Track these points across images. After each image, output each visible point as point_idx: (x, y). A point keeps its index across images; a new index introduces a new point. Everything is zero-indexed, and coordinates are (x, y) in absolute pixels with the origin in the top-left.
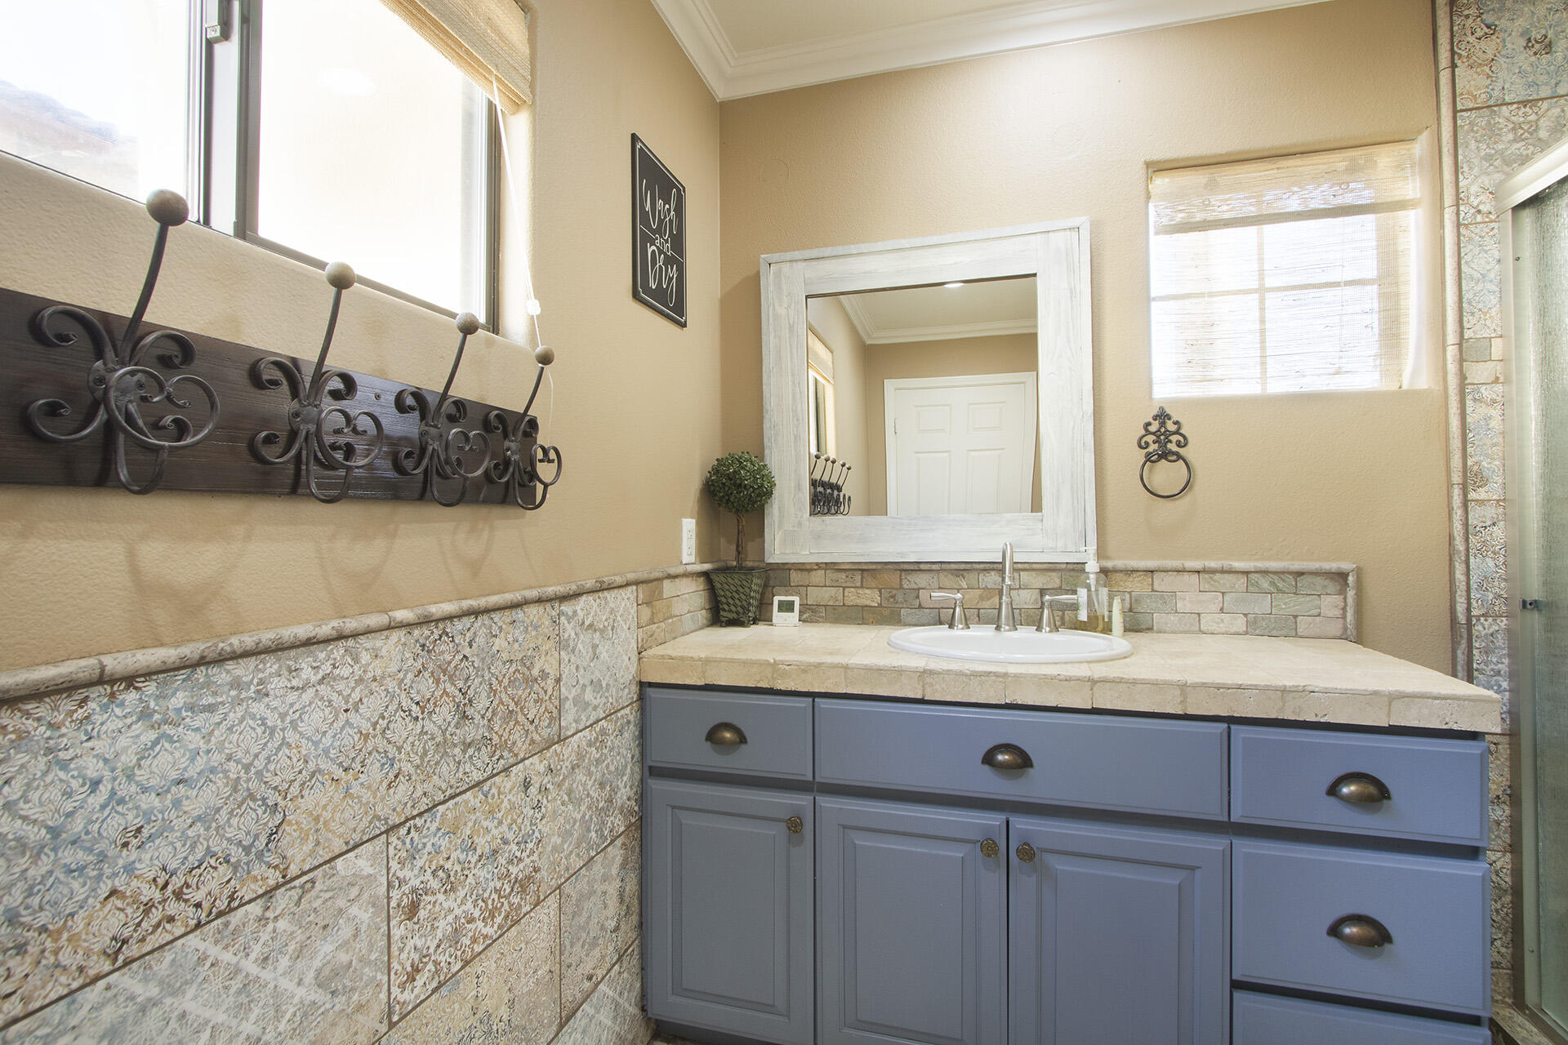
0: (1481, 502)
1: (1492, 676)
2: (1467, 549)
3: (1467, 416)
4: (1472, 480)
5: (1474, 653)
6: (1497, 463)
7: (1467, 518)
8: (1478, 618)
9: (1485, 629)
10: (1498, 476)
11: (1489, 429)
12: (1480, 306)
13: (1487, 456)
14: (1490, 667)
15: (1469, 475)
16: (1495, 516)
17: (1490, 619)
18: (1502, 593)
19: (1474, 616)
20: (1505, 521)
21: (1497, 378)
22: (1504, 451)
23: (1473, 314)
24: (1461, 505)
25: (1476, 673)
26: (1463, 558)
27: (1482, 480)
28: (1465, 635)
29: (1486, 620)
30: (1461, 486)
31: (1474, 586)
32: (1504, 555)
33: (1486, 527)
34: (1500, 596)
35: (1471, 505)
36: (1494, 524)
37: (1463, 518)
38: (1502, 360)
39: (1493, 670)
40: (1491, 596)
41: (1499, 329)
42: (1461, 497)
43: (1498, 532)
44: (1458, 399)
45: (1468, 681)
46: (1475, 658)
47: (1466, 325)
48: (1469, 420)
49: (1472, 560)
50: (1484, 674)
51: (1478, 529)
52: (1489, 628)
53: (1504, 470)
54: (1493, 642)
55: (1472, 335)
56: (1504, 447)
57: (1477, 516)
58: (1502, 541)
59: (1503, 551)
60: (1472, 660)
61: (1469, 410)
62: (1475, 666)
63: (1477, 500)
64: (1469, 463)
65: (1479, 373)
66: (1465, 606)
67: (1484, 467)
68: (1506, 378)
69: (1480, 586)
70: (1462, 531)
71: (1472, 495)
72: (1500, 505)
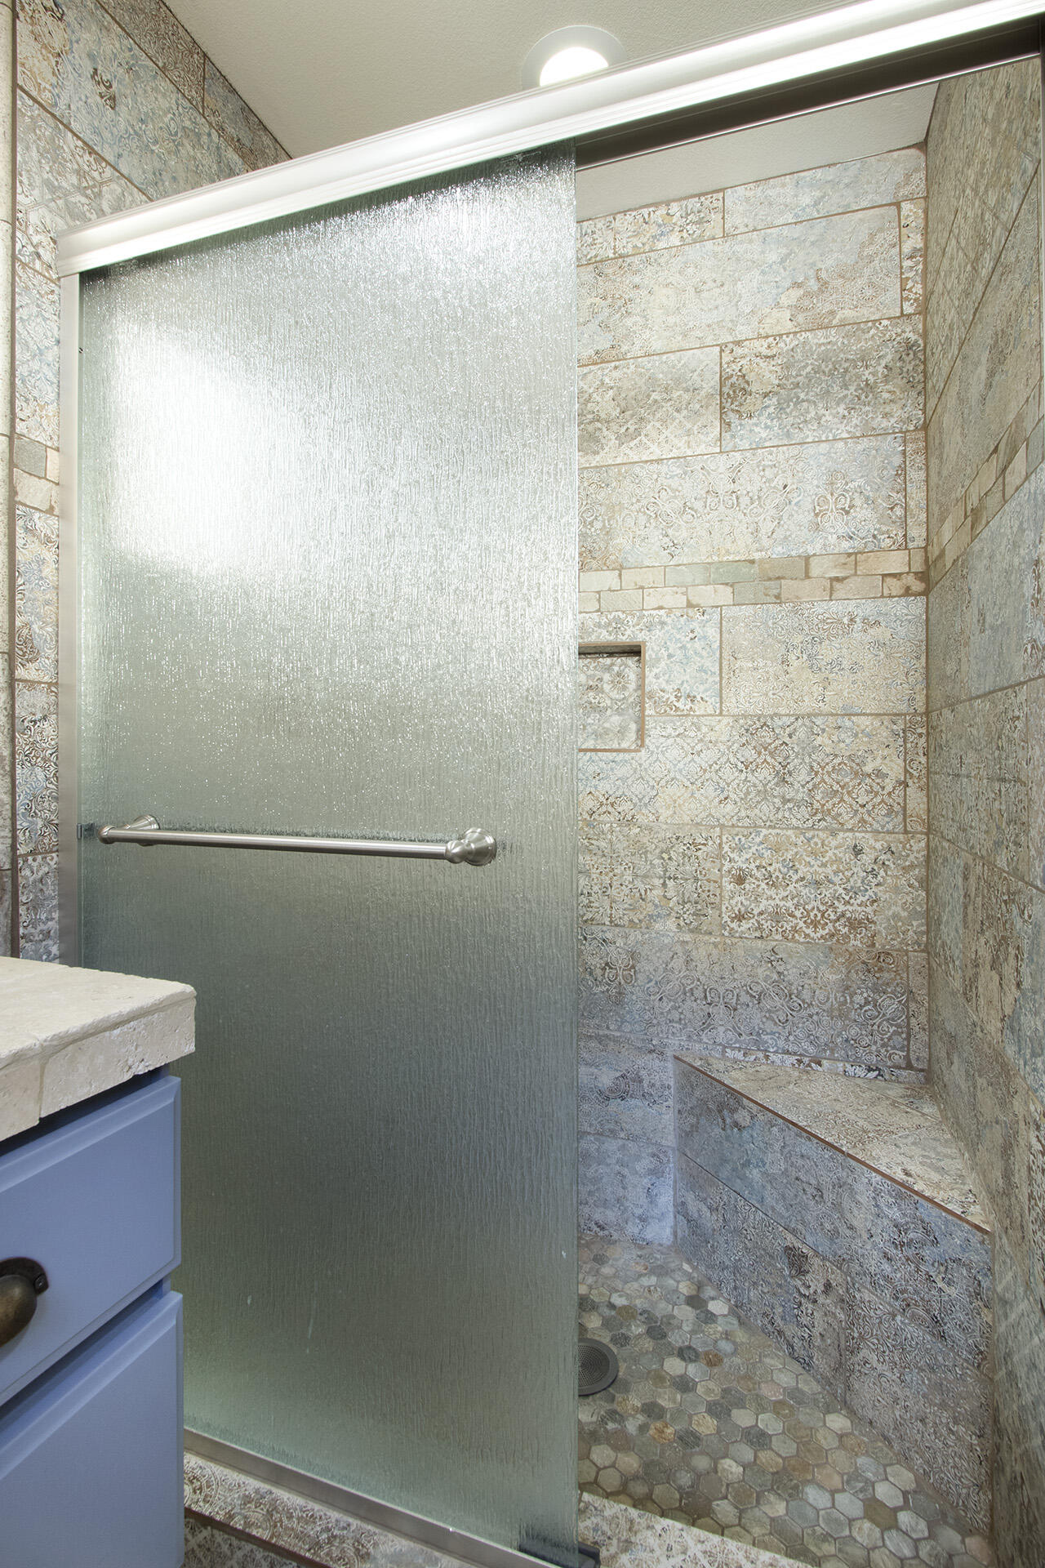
0: (31, 684)
1: (41, 941)
2: (13, 754)
3: (17, 551)
4: (21, 649)
5: (20, 912)
6: (50, 629)
7: (13, 707)
8: (25, 856)
9: (33, 872)
10: (50, 649)
11: (42, 578)
12: (36, 393)
13: (38, 615)
14: (39, 928)
15: (17, 641)
16: (46, 706)
17: (39, 857)
18: (53, 818)
19: (21, 855)
20: (57, 714)
21: (52, 508)
22: (57, 614)
23: (27, 400)
24: (5, 685)
25: (22, 942)
26: (8, 768)
27: (33, 655)
28: (9, 887)
29: (34, 860)
30: (6, 656)
31: (21, 810)
32: (55, 764)
33: (35, 722)
34: (50, 822)
35: (19, 686)
36: (45, 718)
37: (8, 706)
38: (58, 484)
39: (42, 931)
40: (40, 823)
41: (56, 438)
42: (6, 672)
43: (48, 728)
44: (6, 521)
45: (12, 956)
46: (22, 919)
47: (19, 414)
48: (19, 557)
49: (18, 771)
50: (31, 941)
51: (26, 724)
52: (38, 871)
53: (57, 641)
54: (42, 890)
55: (25, 432)
56: (58, 608)
57: (25, 704)
58: (53, 743)
59: (53, 758)
60: (18, 923)
61: (19, 542)
62: (21, 931)
63: (26, 681)
64: (18, 623)
65: (34, 492)
66: (9, 841)
67: (35, 633)
68: (62, 510)
69: (28, 809)
70: (8, 726)
71: (20, 673)
72: (52, 692)
